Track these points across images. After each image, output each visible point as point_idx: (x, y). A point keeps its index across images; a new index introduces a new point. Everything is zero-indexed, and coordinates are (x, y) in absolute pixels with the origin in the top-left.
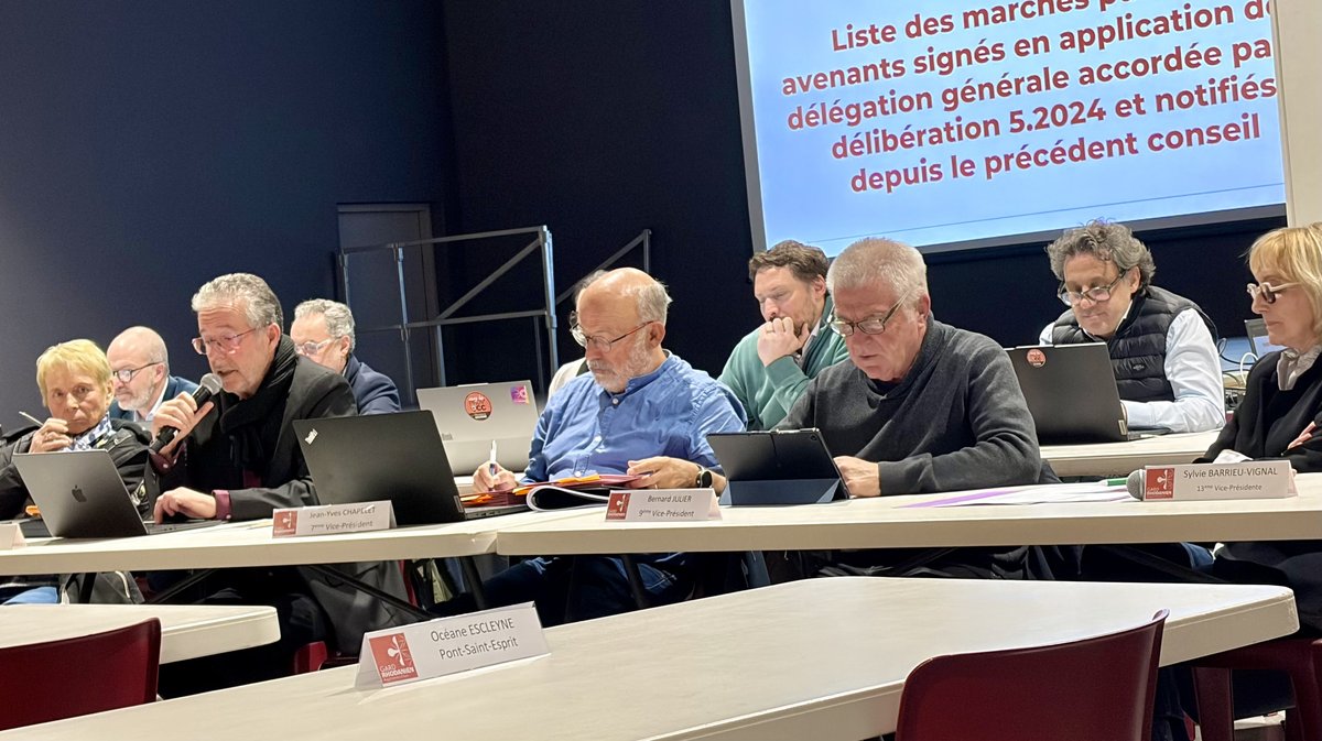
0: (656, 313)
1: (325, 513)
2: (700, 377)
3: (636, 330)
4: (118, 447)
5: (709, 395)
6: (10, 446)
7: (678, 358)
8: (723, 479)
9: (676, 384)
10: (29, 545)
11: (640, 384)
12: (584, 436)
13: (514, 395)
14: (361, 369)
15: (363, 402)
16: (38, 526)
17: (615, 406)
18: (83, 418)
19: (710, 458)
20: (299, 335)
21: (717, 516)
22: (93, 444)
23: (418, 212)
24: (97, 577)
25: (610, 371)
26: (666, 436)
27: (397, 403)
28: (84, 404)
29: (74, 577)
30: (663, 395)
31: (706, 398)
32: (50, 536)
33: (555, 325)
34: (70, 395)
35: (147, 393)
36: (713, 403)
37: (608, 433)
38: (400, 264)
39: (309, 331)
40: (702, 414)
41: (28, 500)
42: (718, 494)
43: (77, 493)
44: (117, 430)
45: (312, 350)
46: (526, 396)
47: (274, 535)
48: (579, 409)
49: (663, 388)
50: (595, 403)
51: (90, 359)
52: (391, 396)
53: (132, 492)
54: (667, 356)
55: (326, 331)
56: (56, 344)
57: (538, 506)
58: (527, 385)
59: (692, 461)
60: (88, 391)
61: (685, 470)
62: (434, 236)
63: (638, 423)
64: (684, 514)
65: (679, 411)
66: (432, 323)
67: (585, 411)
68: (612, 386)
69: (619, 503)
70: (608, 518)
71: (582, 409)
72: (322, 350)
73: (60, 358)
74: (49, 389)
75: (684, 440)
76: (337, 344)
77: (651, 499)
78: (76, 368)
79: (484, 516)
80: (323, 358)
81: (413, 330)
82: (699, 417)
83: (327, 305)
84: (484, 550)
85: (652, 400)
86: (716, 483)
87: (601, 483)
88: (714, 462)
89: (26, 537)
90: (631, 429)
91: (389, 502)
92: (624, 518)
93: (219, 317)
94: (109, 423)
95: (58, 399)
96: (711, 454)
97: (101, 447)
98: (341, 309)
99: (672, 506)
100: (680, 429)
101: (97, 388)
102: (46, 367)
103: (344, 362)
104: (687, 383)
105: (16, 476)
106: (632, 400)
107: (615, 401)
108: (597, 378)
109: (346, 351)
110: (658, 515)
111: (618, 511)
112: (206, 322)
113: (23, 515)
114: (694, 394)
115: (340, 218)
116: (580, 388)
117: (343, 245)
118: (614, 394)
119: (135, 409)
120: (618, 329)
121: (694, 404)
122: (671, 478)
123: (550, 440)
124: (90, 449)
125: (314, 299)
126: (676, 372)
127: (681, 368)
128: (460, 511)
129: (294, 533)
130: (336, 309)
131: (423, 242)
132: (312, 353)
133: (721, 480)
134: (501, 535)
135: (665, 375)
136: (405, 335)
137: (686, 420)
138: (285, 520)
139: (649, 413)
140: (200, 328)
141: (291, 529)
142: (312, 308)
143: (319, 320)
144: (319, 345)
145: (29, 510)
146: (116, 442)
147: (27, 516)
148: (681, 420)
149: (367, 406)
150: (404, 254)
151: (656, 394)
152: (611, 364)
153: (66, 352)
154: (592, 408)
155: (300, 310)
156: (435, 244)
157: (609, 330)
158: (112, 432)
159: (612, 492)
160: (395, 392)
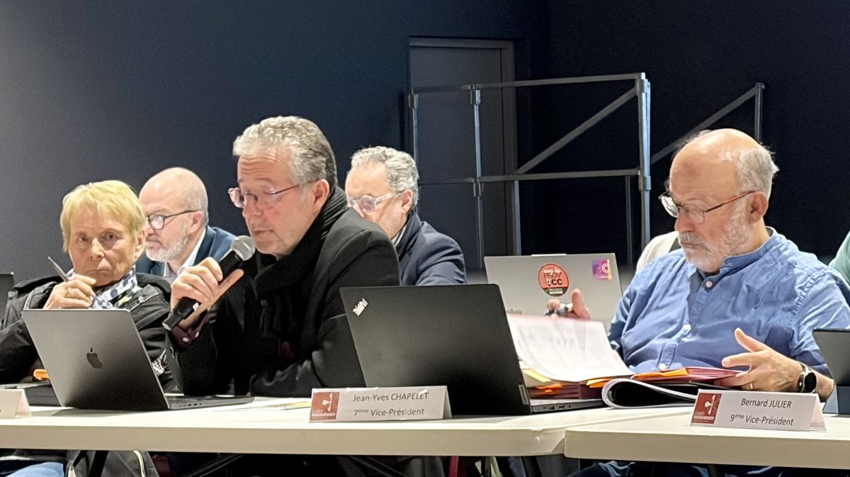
0: (758, 182)
1: (371, 396)
2: (808, 261)
3: (735, 199)
4: (142, 306)
5: (817, 281)
6: (21, 299)
7: (783, 237)
8: (831, 382)
9: (780, 266)
10: (35, 414)
11: (738, 266)
12: (672, 323)
13: (595, 269)
14: (423, 229)
15: (422, 267)
16: (45, 392)
17: (708, 289)
18: (107, 269)
19: (816, 355)
20: (356, 187)
21: (820, 426)
22: (114, 301)
23: (500, 49)
24: (109, 455)
25: (703, 246)
26: (766, 327)
27: (462, 271)
28: (110, 252)
29: (83, 454)
30: (764, 280)
31: (813, 285)
32: (59, 406)
33: (649, 187)
34: (95, 241)
35: (179, 243)
36: (821, 292)
37: (699, 321)
38: (476, 108)
39: (366, 183)
40: (809, 303)
41: (37, 363)
42: (823, 399)
43: (92, 357)
44: (142, 287)
45: (369, 205)
46: (609, 271)
47: (312, 419)
48: (667, 291)
49: (764, 271)
50: (686, 286)
51: (123, 202)
52: (456, 262)
53: (153, 359)
54: (771, 233)
55: (387, 184)
56: (86, 183)
57: (614, 402)
58: (610, 259)
59: (794, 358)
60: (118, 238)
61: (786, 369)
62: (517, 78)
63: (734, 311)
64: (783, 422)
65: (782, 298)
66: (510, 178)
67: (674, 293)
68: (706, 264)
69: (707, 404)
70: (693, 420)
71: (671, 291)
72: (381, 206)
73: (91, 198)
74: (73, 232)
75: (786, 333)
76: (397, 199)
77: (744, 402)
78: (106, 210)
79: (552, 410)
80: (381, 215)
81: (488, 185)
82: (805, 306)
83: (388, 154)
84: (549, 450)
85: (750, 284)
86: (821, 386)
87: (690, 378)
88: (821, 360)
89: (31, 405)
90: (726, 318)
91: (444, 388)
92: (712, 422)
93: (261, 166)
94: (134, 279)
95: (82, 245)
96: (816, 351)
97: (122, 306)
98: (404, 159)
99: (769, 412)
100: (782, 320)
101: (127, 237)
102: (73, 207)
103: (405, 219)
104: (791, 266)
105: (26, 335)
106: (728, 284)
107: (709, 284)
108: (689, 255)
109: (407, 207)
110: (752, 421)
111: (706, 414)
112: (245, 172)
113: (30, 378)
114: (799, 280)
115: (413, 53)
116: (670, 267)
117: (414, 84)
118: (707, 274)
119: (166, 261)
120: (714, 196)
121: (799, 291)
122: (767, 377)
123: (632, 325)
124: (111, 308)
125: (374, 146)
126: (780, 253)
127: (786, 249)
128: (525, 402)
129: (334, 417)
130: (399, 159)
131: (504, 84)
132: (368, 209)
133: (828, 382)
134: (570, 434)
135: (767, 257)
136: (478, 190)
137: (789, 310)
138: (325, 403)
139: (748, 300)
140: (239, 178)
141: (331, 413)
142: (372, 156)
143: (380, 169)
144: (378, 200)
145: (38, 374)
146: (141, 300)
147: (35, 380)
148: (784, 309)
149: (426, 273)
150: (481, 98)
151: (755, 277)
152: (705, 238)
153: (98, 191)
154: (681, 291)
155: (358, 158)
156: (518, 88)
157: (703, 198)
158: (137, 289)
159: (700, 391)
160: (460, 257)
